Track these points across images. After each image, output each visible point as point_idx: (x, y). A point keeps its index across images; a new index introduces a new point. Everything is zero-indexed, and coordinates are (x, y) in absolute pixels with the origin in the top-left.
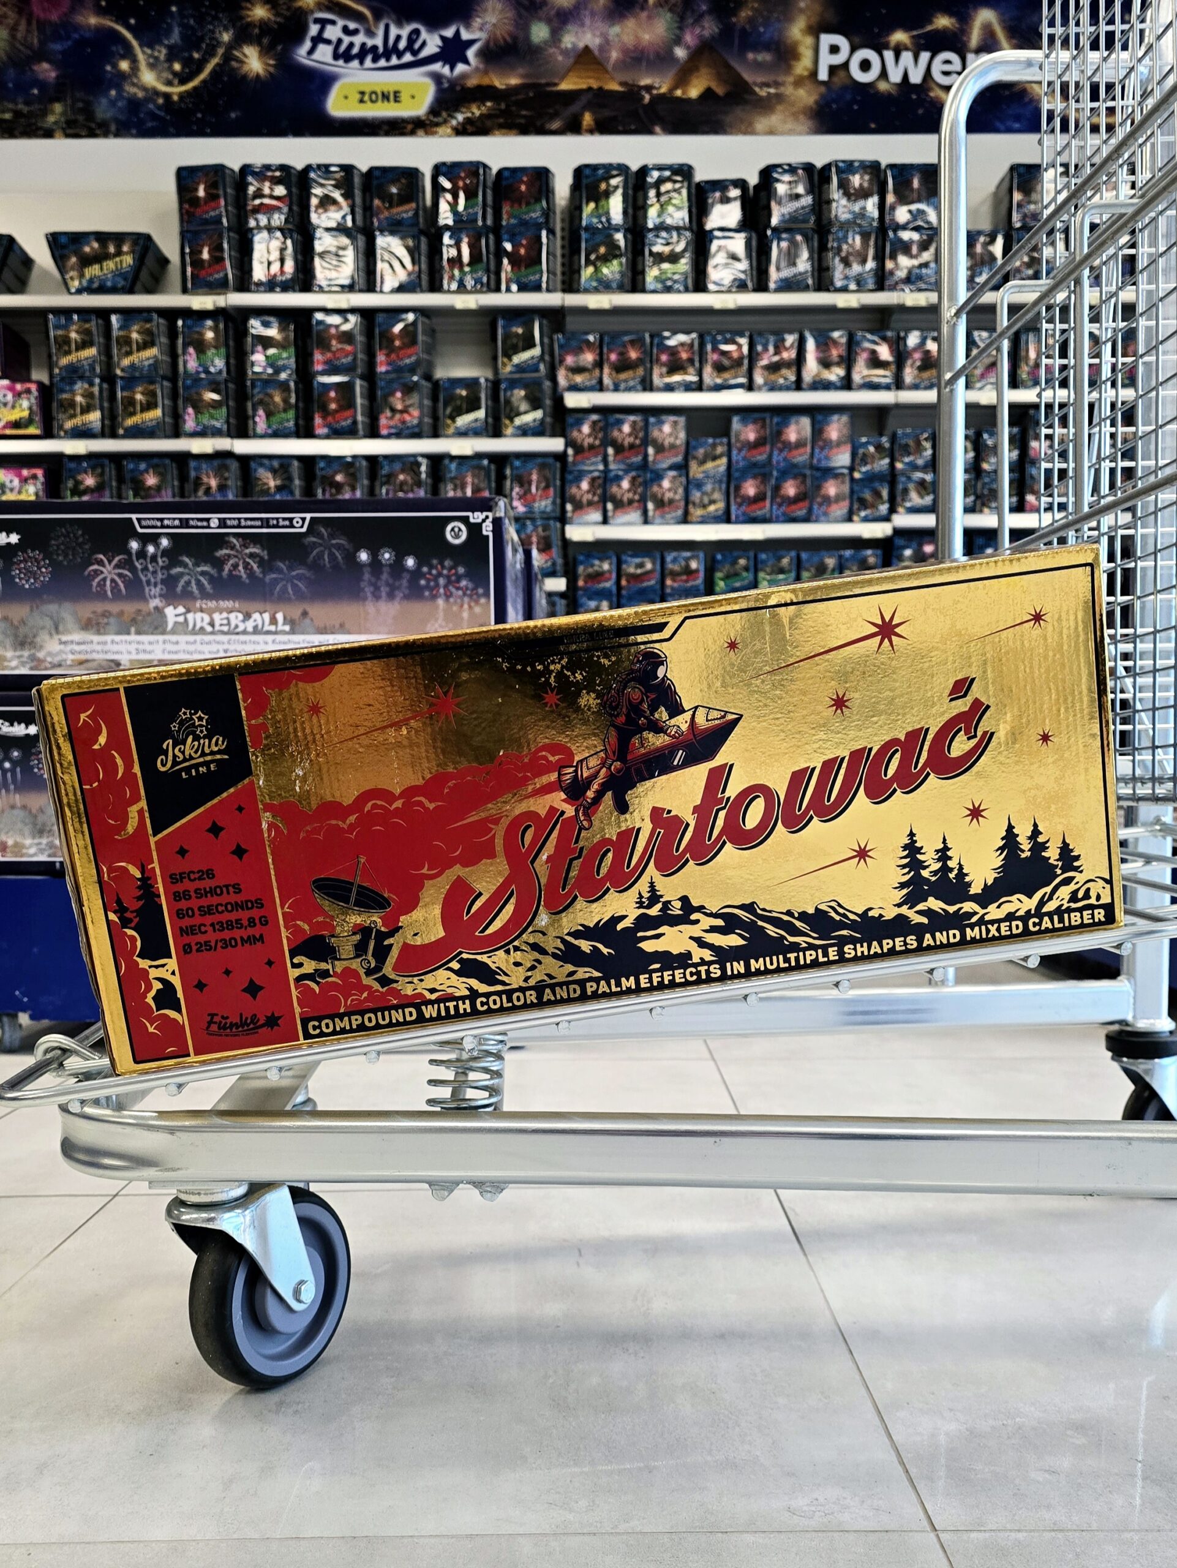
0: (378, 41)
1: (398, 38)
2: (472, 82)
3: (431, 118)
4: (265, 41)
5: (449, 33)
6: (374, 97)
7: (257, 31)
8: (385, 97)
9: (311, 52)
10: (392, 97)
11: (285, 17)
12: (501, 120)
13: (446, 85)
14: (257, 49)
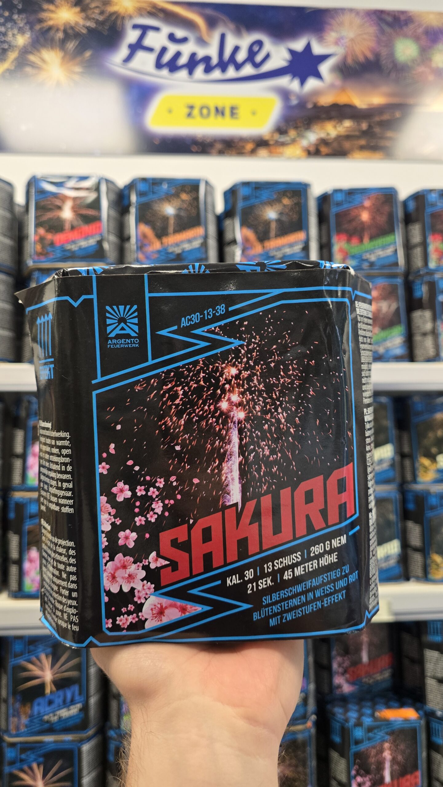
0: (212, 51)
1: (236, 49)
2: (326, 100)
3: (277, 136)
4: (71, 45)
5: (299, 45)
6: (205, 111)
7: (60, 35)
8: (220, 112)
9: (128, 59)
10: (227, 112)
11: (97, 22)
12: (363, 142)
13: (294, 101)
14: (60, 54)
